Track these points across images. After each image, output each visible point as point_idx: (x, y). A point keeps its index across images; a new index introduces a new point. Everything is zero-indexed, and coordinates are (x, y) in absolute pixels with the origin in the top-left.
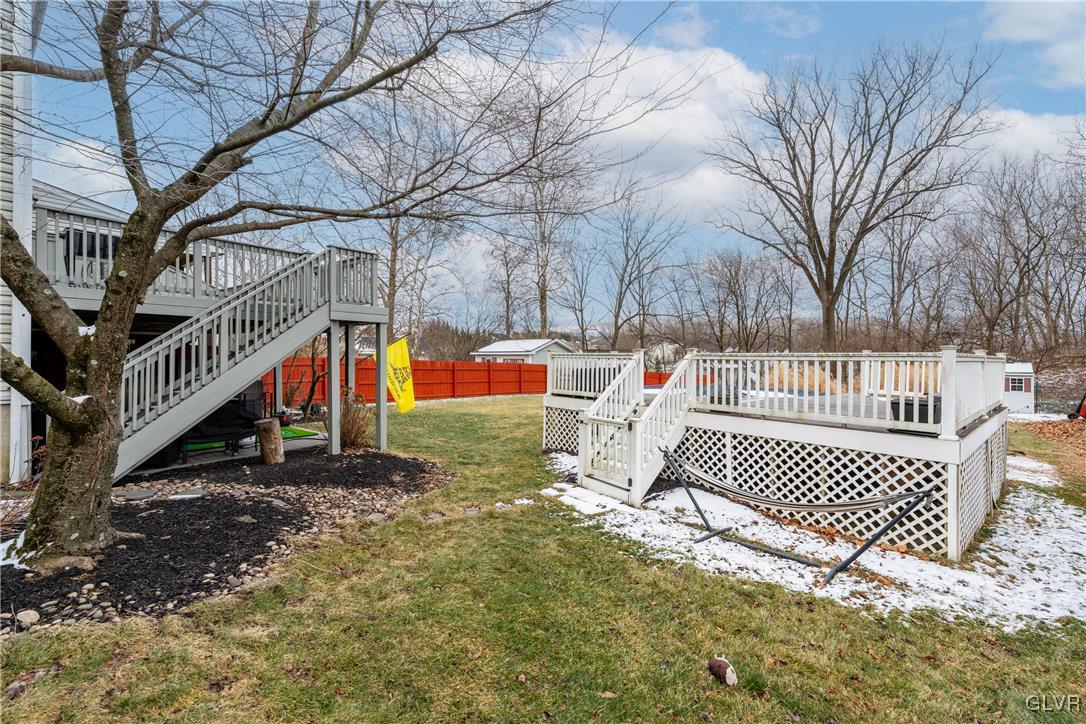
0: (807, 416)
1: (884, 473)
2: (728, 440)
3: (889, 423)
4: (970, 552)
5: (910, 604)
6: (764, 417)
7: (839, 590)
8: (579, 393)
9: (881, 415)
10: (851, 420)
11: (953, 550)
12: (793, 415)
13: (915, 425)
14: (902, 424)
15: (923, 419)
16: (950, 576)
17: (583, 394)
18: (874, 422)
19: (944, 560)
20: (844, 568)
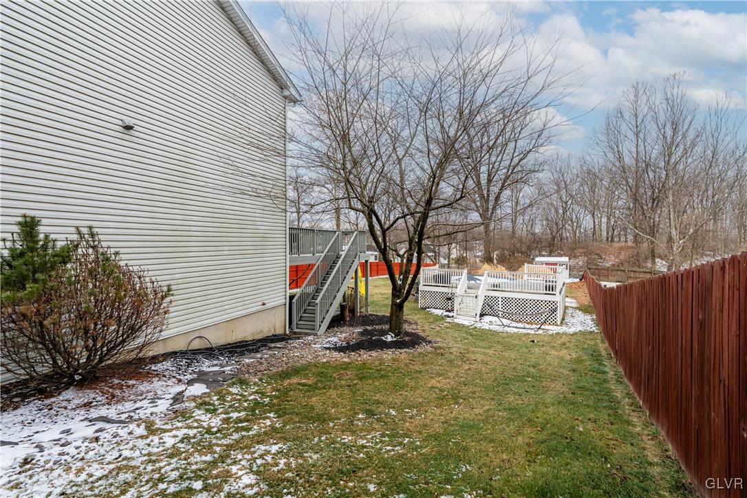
0: (524, 291)
1: (544, 305)
2: (500, 299)
3: (545, 292)
4: (561, 323)
5: (554, 332)
6: (511, 291)
7: (540, 332)
8: (437, 284)
9: (543, 290)
10: (536, 292)
11: (559, 323)
12: (520, 290)
13: (551, 292)
14: (548, 292)
15: (552, 290)
16: (559, 328)
17: (439, 285)
18: (541, 292)
19: (557, 325)
20: (539, 328)
